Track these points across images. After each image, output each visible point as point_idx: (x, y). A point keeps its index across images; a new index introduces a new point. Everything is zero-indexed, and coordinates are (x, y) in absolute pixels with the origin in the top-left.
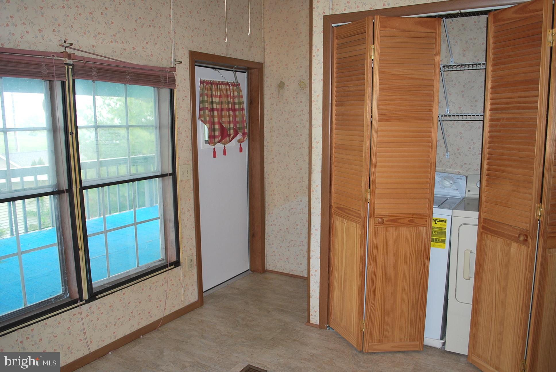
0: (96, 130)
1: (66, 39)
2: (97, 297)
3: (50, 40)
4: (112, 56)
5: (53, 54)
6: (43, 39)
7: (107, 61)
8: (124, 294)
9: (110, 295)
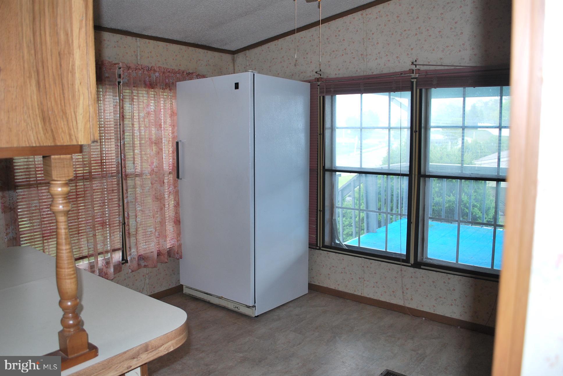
0: (463, 129)
1: (417, 58)
2: (422, 267)
3: (404, 62)
4: (460, 63)
5: (405, 73)
6: (399, 62)
7: (454, 69)
8: (449, 279)
9: (435, 272)
